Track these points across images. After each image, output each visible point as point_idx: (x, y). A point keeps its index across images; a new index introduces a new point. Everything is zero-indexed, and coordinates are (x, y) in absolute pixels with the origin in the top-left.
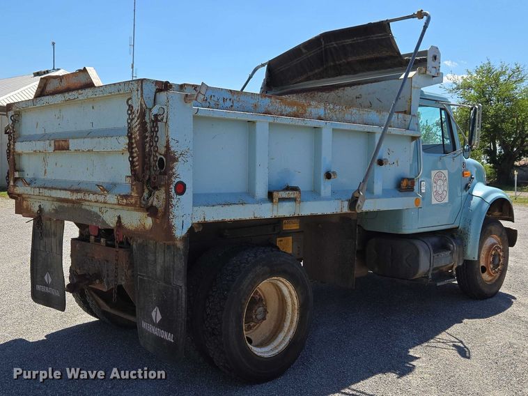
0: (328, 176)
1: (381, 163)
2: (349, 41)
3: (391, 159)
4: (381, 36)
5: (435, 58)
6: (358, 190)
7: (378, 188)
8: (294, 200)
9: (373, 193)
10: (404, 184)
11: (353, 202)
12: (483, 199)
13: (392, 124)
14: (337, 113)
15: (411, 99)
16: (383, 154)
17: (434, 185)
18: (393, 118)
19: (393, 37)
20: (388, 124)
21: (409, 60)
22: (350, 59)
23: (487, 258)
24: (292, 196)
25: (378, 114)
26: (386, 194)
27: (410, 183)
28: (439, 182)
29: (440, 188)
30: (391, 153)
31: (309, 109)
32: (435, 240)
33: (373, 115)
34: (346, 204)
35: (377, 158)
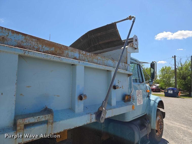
0: (81, 98)
1: (115, 87)
2: (99, 34)
3: (120, 85)
4: (113, 31)
5: (136, 40)
6: (102, 106)
7: (114, 102)
8: (46, 122)
9: (111, 105)
10: (126, 98)
11: (99, 114)
12: (155, 102)
13: (119, 68)
14: (88, 57)
15: (127, 57)
16: (116, 83)
17: (138, 96)
18: (120, 65)
19: (118, 31)
20: (118, 67)
21: (125, 42)
22: (100, 43)
23: (158, 126)
24: (43, 119)
25: (112, 61)
26: (118, 105)
27: (129, 97)
28: (139, 95)
29: (140, 98)
30: (119, 82)
31: (67, 52)
32: (139, 122)
33: (110, 62)
34: (94, 116)
35: (113, 85)
